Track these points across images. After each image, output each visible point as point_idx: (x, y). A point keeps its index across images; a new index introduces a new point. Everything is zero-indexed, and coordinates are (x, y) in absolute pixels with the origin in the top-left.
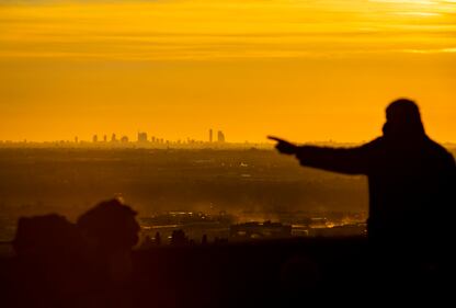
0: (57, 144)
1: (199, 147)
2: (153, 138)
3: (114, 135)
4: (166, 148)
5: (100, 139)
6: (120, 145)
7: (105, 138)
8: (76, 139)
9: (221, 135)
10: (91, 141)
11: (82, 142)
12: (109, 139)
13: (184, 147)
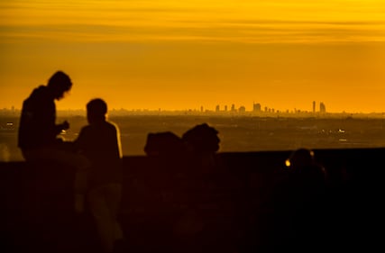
0: (186, 113)
1: (304, 116)
2: (266, 108)
3: (233, 106)
4: (276, 116)
5: (222, 109)
6: (238, 114)
7: (226, 107)
8: (202, 108)
9: (322, 106)
10: (214, 110)
11: (207, 111)
12: (229, 109)
13: (292, 116)
